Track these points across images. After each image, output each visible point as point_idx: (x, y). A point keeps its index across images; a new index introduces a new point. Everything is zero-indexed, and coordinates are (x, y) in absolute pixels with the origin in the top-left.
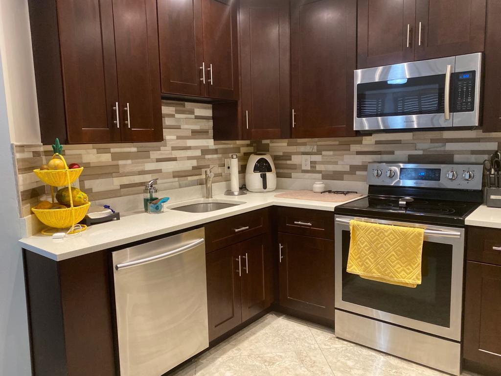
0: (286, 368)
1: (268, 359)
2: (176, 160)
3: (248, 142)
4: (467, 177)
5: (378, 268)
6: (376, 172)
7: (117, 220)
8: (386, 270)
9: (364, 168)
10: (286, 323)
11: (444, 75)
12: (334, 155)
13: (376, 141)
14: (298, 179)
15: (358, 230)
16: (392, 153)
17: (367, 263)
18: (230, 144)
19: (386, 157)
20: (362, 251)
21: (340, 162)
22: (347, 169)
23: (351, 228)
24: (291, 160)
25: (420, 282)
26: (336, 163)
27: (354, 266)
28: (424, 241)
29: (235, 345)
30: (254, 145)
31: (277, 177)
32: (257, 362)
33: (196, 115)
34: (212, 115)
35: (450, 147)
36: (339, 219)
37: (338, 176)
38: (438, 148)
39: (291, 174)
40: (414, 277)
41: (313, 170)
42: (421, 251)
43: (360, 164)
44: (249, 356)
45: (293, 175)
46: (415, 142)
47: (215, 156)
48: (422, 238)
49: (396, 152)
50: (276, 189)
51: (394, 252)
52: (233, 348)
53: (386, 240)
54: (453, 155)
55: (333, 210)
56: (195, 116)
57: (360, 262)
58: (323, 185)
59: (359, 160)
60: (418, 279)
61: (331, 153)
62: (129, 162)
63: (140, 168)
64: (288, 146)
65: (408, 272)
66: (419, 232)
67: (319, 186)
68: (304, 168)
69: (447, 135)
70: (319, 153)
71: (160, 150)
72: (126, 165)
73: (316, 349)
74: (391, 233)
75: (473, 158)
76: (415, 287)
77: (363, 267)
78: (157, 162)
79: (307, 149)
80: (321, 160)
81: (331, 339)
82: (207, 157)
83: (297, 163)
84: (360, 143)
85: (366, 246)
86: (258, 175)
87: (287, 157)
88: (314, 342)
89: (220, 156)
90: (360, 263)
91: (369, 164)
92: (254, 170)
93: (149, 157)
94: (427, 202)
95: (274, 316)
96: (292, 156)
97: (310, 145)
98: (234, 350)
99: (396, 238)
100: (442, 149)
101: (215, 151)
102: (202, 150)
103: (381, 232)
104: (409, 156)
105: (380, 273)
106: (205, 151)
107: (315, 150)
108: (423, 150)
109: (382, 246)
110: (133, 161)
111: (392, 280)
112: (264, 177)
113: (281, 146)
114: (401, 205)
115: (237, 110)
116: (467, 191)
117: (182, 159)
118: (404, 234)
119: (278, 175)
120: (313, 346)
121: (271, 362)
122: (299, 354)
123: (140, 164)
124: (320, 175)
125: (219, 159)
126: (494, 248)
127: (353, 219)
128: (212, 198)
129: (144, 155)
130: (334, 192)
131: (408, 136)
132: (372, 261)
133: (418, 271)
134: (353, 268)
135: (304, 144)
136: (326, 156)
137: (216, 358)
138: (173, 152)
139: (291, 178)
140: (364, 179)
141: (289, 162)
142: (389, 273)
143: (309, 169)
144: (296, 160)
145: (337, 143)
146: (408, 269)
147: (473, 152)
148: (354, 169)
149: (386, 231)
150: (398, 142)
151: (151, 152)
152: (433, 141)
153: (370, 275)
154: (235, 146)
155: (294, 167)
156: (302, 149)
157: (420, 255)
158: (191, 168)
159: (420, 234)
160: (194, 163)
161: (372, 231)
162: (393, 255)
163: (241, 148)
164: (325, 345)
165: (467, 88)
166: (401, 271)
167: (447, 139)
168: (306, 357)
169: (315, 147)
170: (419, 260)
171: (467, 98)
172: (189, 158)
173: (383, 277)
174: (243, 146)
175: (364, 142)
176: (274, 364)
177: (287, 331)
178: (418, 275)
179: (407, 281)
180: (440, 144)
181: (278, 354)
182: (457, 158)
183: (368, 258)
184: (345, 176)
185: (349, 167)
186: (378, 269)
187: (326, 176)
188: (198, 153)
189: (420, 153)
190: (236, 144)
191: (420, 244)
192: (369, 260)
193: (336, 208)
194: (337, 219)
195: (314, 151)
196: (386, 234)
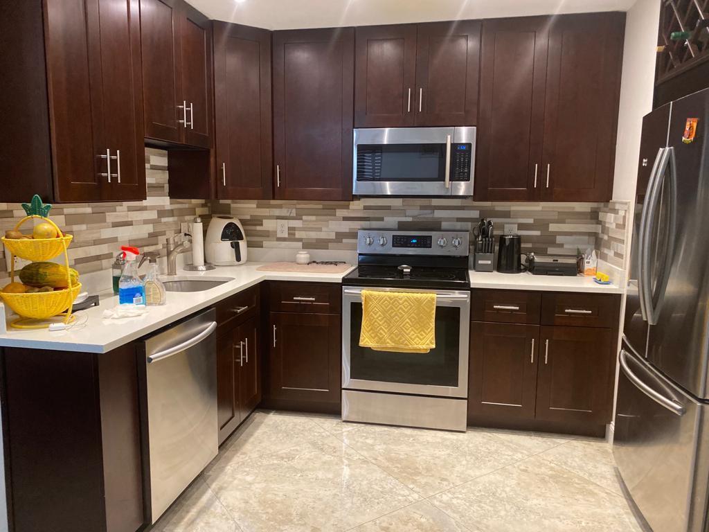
0: (308, 459)
1: (284, 456)
2: (132, 225)
3: (202, 201)
4: (457, 244)
5: (392, 337)
6: (368, 239)
7: (95, 305)
8: (400, 339)
9: (353, 235)
10: (281, 419)
11: (445, 145)
12: (316, 221)
13: (364, 207)
14: (271, 249)
15: (371, 300)
16: (382, 219)
17: (381, 334)
18: (186, 204)
19: (375, 224)
20: (375, 321)
21: (323, 229)
22: (333, 236)
23: (363, 298)
24: (262, 225)
25: (434, 346)
26: (320, 230)
27: (367, 339)
28: (437, 307)
29: (237, 451)
30: (209, 205)
31: (248, 247)
32: (273, 459)
33: (151, 164)
34: (167, 165)
35: (438, 214)
36: (347, 290)
37: (322, 244)
38: (427, 215)
39: (262, 242)
40: (428, 342)
41: (291, 237)
42: (434, 316)
43: (348, 231)
44: (261, 457)
45: (265, 244)
46: (405, 208)
47: (171, 219)
48: (435, 303)
49: (385, 218)
50: (247, 261)
51: (409, 319)
52: (237, 453)
53: (401, 308)
54: (441, 222)
55: (341, 282)
56: (151, 166)
57: (373, 333)
58: (308, 256)
59: (346, 227)
60: (432, 343)
61: (313, 218)
62: (84, 227)
63: (95, 236)
64: (257, 207)
65: (421, 337)
66: (432, 298)
67: (303, 256)
68: (279, 235)
69: (435, 202)
70: (298, 217)
71: (115, 211)
72: (81, 231)
73: (329, 436)
74: (406, 300)
75: (459, 225)
76: (429, 351)
77: (376, 338)
78: (113, 227)
79: (284, 212)
80: (301, 226)
81: (338, 424)
82: (164, 220)
83: (270, 229)
84: (347, 207)
85: (380, 316)
86: (228, 243)
87: (257, 221)
88: (322, 430)
89: (175, 218)
90: (373, 335)
91: (359, 231)
92: (222, 238)
93: (104, 220)
94: (422, 270)
95: (263, 414)
96: (264, 221)
97: (286, 208)
98: (238, 455)
99: (410, 305)
100: (431, 216)
101: (171, 213)
102: (158, 211)
103: (396, 300)
104: (399, 222)
105: (393, 342)
106: (162, 213)
107: (294, 214)
108: (413, 217)
109: (396, 315)
110: (89, 226)
111: (407, 347)
112: (236, 247)
113: (248, 208)
114: (406, 272)
115: (208, 162)
116: (454, 257)
117: (139, 222)
118: (418, 301)
119: (250, 245)
120: (323, 434)
121: (290, 457)
122: (314, 444)
123: (95, 231)
124: (300, 244)
125: (175, 223)
126: (495, 307)
127: (363, 289)
128: (176, 274)
129: (99, 218)
130: (322, 263)
131: (398, 203)
132: (386, 331)
133: (432, 335)
134: (366, 341)
135: (280, 207)
136: (306, 221)
137: (224, 467)
138: (129, 213)
139: (262, 247)
140: (354, 248)
141: (259, 228)
142: (403, 342)
143: (286, 236)
144: (268, 225)
145: (321, 206)
146: (422, 335)
147: (459, 220)
148: (340, 236)
149: (401, 299)
150: (388, 208)
151: (107, 214)
152: (422, 208)
153: (384, 346)
154: (191, 206)
155: (267, 234)
156: (277, 212)
157: (434, 320)
158: (147, 236)
159: (433, 299)
160: (150, 228)
161: (386, 300)
162: (408, 322)
163: (197, 209)
164: (336, 430)
165: (464, 159)
166: (415, 338)
167: (435, 206)
168: (323, 445)
169: (294, 211)
170: (433, 325)
171: (464, 167)
172: (146, 222)
173: (396, 346)
174: (198, 206)
175: (351, 207)
176: (293, 458)
177: (287, 425)
178: (432, 339)
179: (421, 347)
180: (430, 211)
181: (292, 448)
182: (444, 225)
183: (381, 329)
184: (330, 245)
185: (334, 233)
186: (392, 339)
187: (308, 245)
188: (153, 215)
189: (410, 219)
190: (190, 203)
191: (433, 309)
192: (383, 330)
193: (344, 279)
194: (346, 291)
195: (292, 215)
196: (401, 302)
